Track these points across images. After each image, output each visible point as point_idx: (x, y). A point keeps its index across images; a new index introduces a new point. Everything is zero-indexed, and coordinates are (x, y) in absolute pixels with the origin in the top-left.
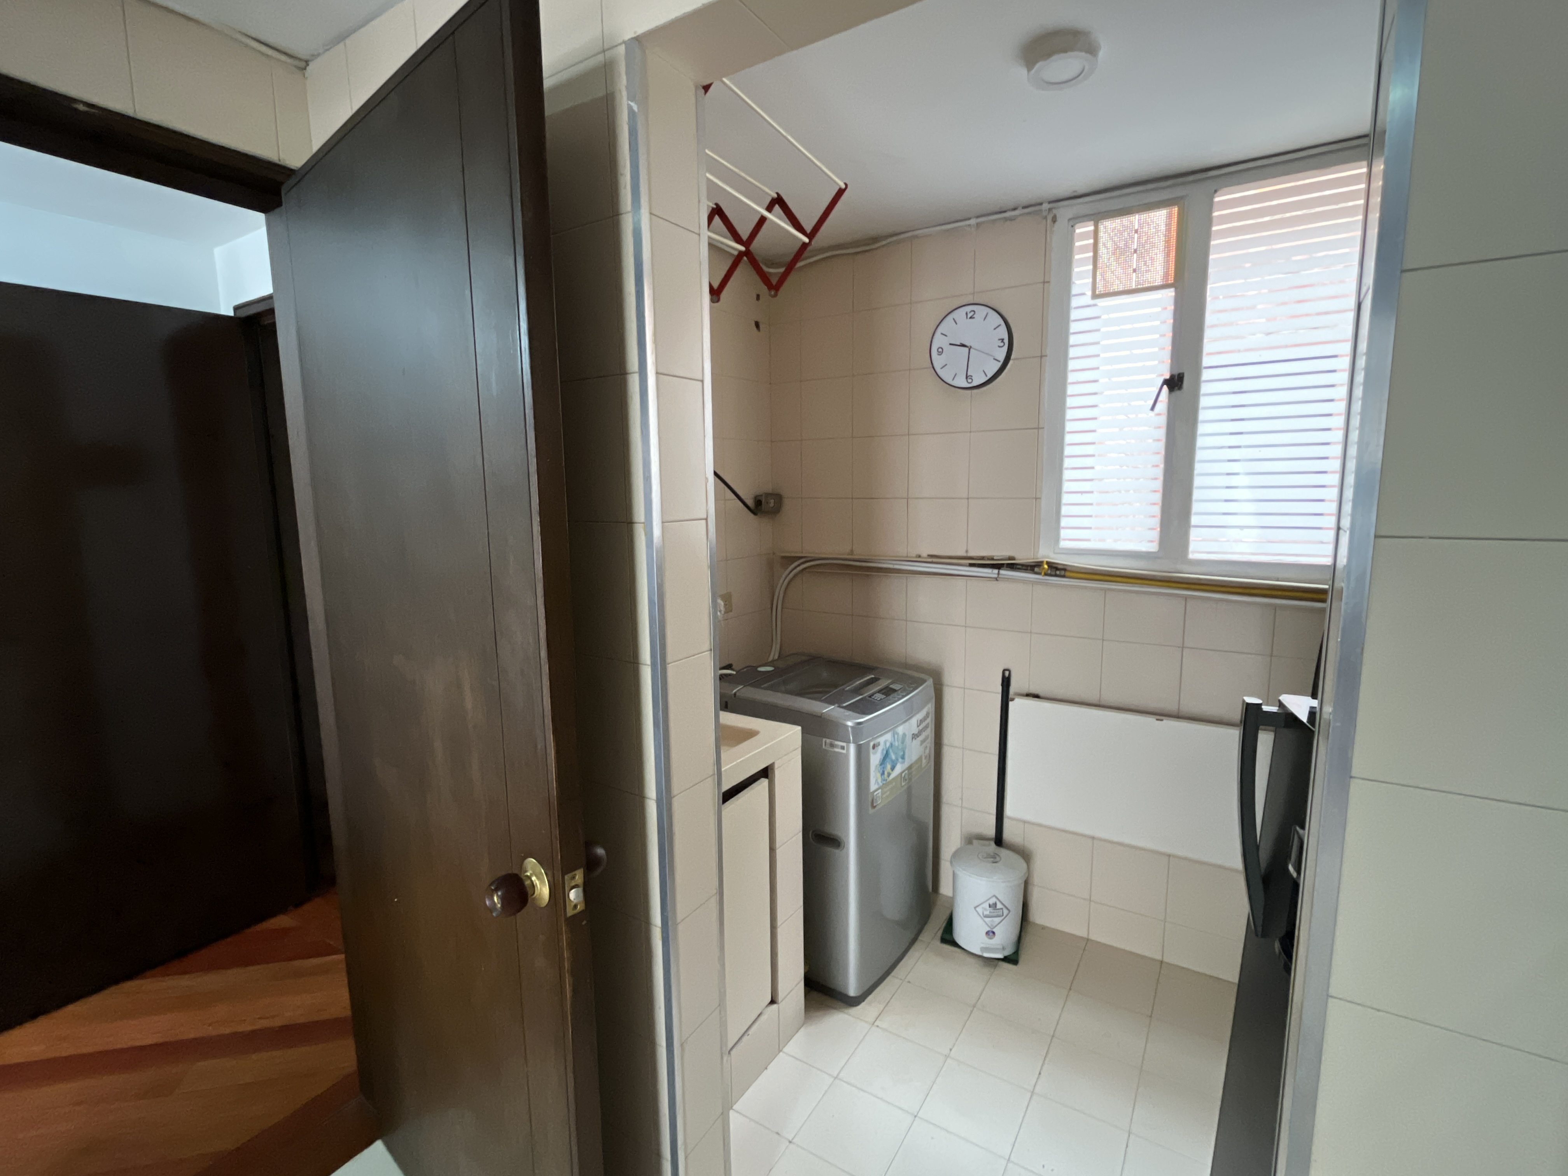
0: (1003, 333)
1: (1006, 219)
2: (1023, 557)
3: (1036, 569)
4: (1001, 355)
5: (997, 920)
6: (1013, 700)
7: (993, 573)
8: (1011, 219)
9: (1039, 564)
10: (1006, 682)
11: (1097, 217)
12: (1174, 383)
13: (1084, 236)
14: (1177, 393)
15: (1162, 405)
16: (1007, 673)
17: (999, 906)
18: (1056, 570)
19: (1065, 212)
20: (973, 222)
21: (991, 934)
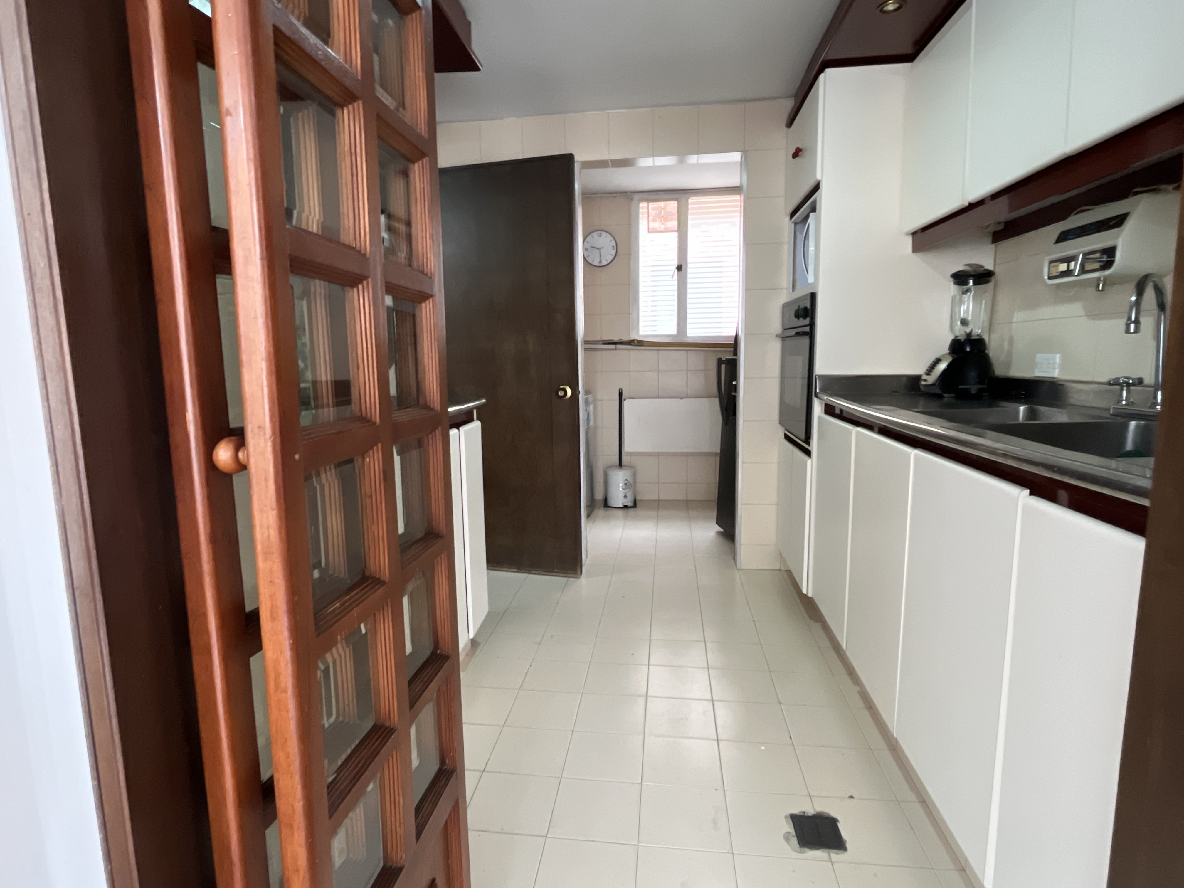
0: (613, 243)
1: (613, 197)
2: (625, 338)
3: (632, 344)
4: (614, 252)
5: (628, 490)
6: (625, 400)
7: (613, 346)
8: (615, 197)
9: (633, 341)
10: (621, 394)
11: (648, 201)
12: (679, 268)
13: (643, 208)
14: (680, 272)
15: (676, 277)
16: (621, 391)
17: (628, 484)
18: (640, 343)
19: (636, 197)
20: (599, 195)
21: (625, 497)
